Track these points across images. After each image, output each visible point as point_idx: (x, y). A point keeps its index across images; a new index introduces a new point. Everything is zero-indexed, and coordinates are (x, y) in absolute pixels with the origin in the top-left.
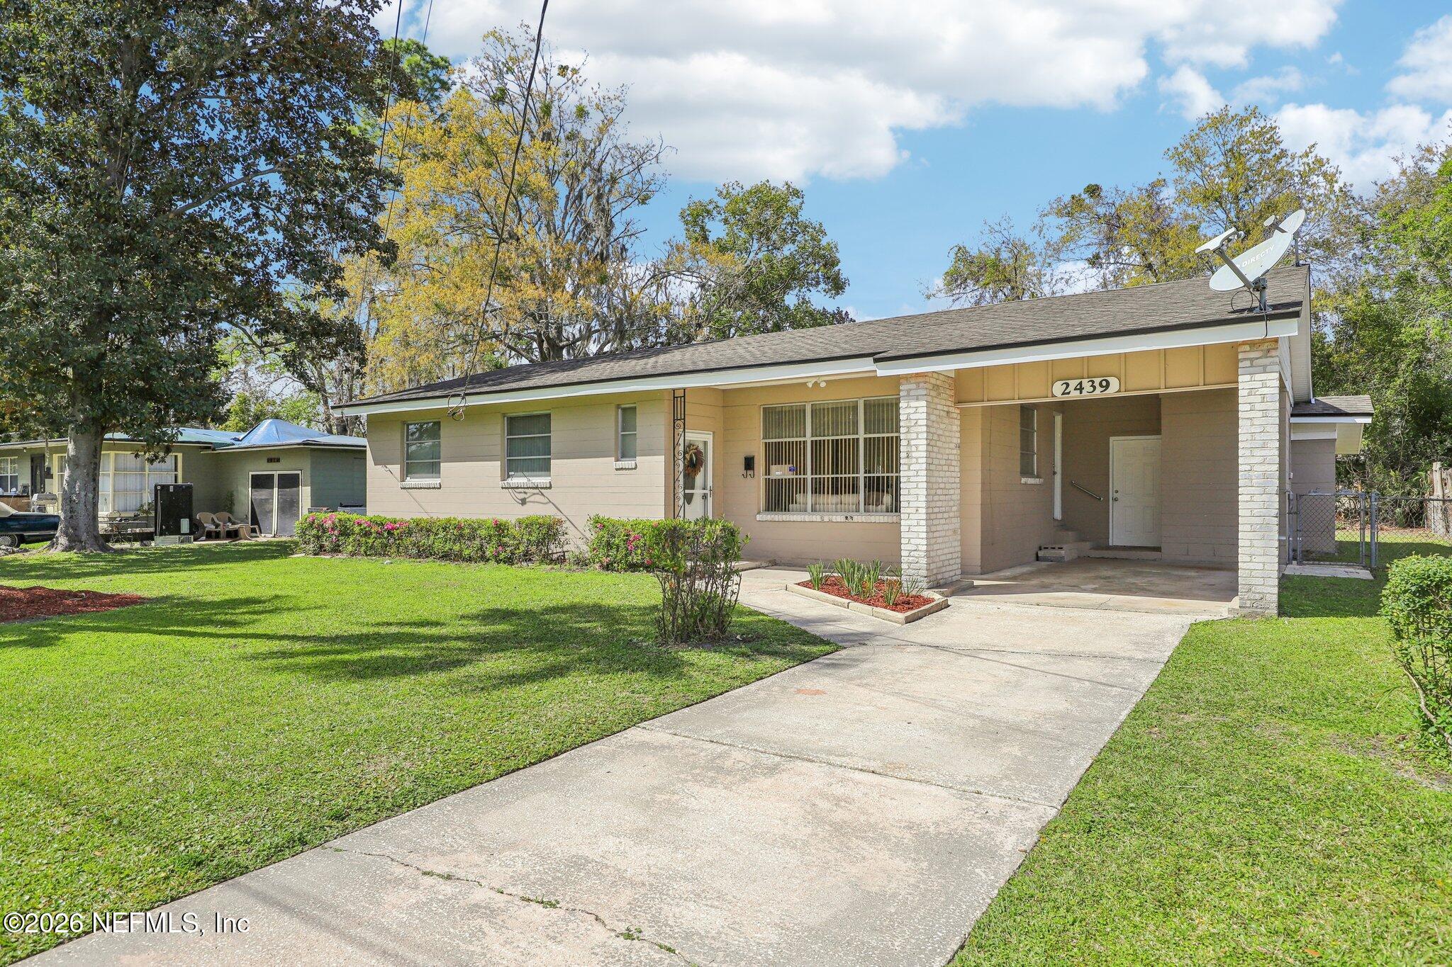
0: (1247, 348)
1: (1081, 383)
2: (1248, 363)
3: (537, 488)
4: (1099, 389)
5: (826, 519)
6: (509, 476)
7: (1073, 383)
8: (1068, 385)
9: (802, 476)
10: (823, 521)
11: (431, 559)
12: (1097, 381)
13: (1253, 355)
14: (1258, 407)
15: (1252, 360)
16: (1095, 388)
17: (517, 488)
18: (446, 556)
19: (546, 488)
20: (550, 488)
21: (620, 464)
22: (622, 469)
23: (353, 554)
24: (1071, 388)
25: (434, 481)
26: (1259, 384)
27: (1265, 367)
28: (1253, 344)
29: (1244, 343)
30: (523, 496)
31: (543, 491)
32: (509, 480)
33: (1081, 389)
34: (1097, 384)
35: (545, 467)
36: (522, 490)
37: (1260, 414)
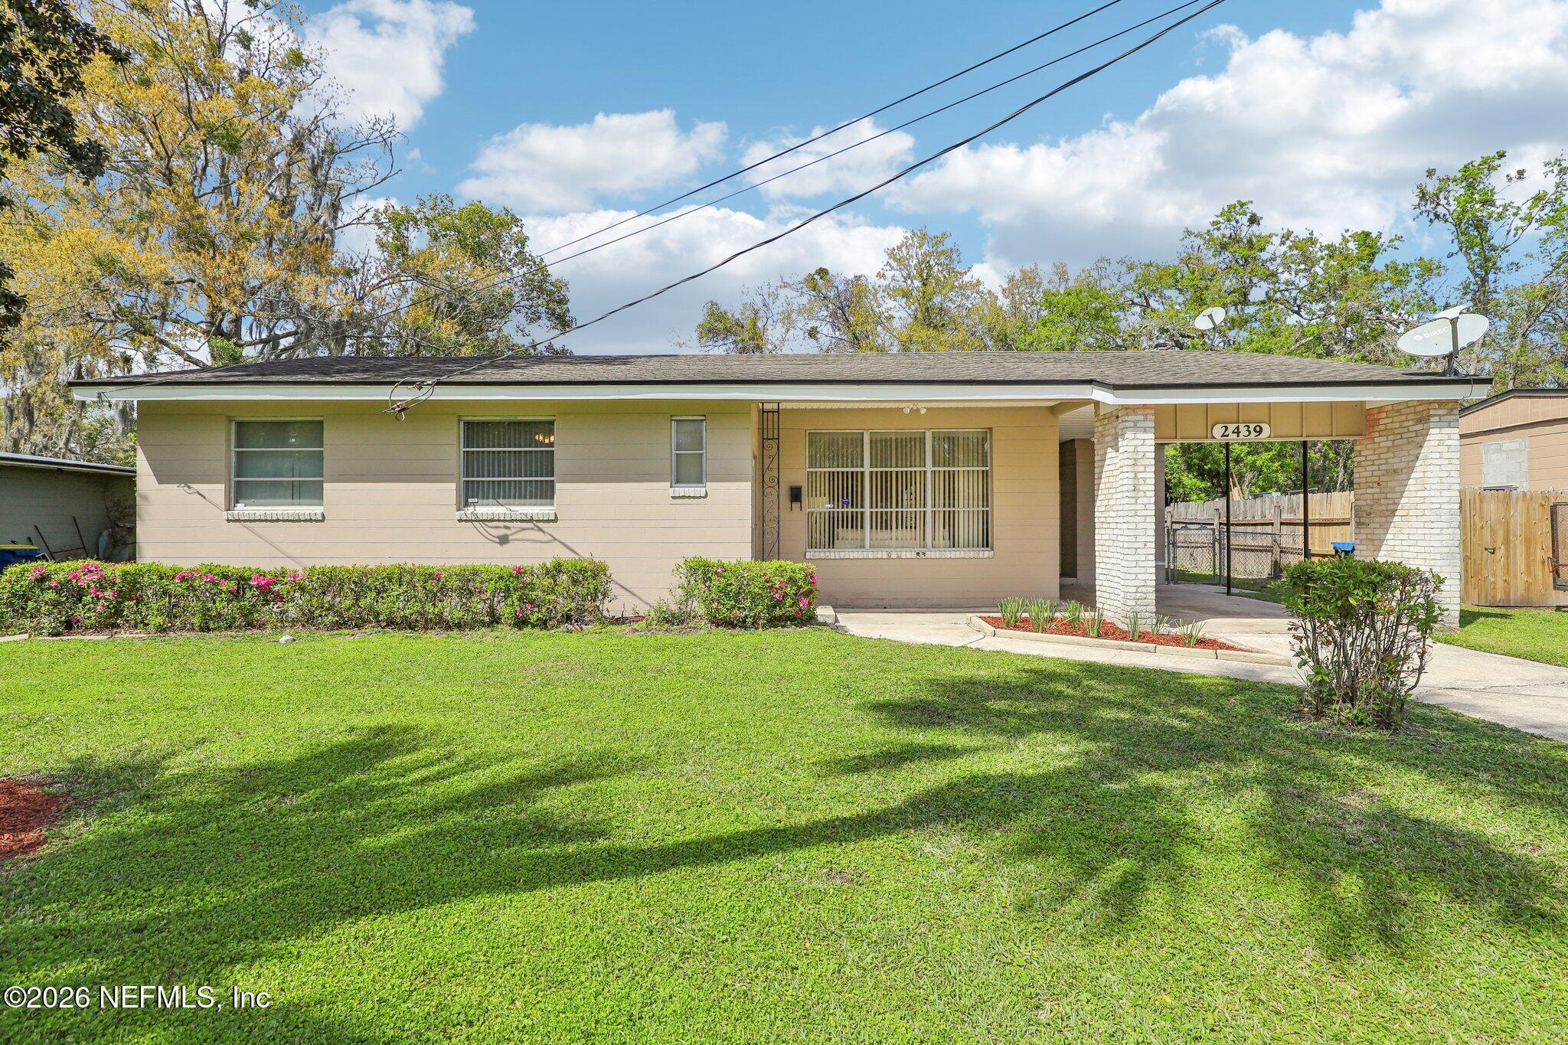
0: (1436, 406)
1: (1238, 428)
2: (1437, 419)
3: (531, 520)
4: (1253, 434)
5: (894, 555)
6: (467, 505)
7: (1232, 427)
8: (1227, 428)
9: (859, 510)
10: (889, 558)
11: (368, 629)
12: (1252, 426)
13: (1441, 412)
14: (1445, 455)
15: (1440, 416)
16: (1250, 433)
17: (492, 520)
18: (408, 625)
19: (548, 521)
20: (556, 520)
21: (681, 490)
22: (684, 497)
23: (162, 630)
24: (1229, 431)
25: (316, 510)
26: (1446, 437)
27: (1449, 422)
28: (1441, 403)
29: (1434, 402)
30: (502, 532)
31: (540, 525)
32: (471, 509)
33: (1238, 433)
34: (1251, 429)
35: (546, 493)
36: (501, 524)
37: (1447, 462)
